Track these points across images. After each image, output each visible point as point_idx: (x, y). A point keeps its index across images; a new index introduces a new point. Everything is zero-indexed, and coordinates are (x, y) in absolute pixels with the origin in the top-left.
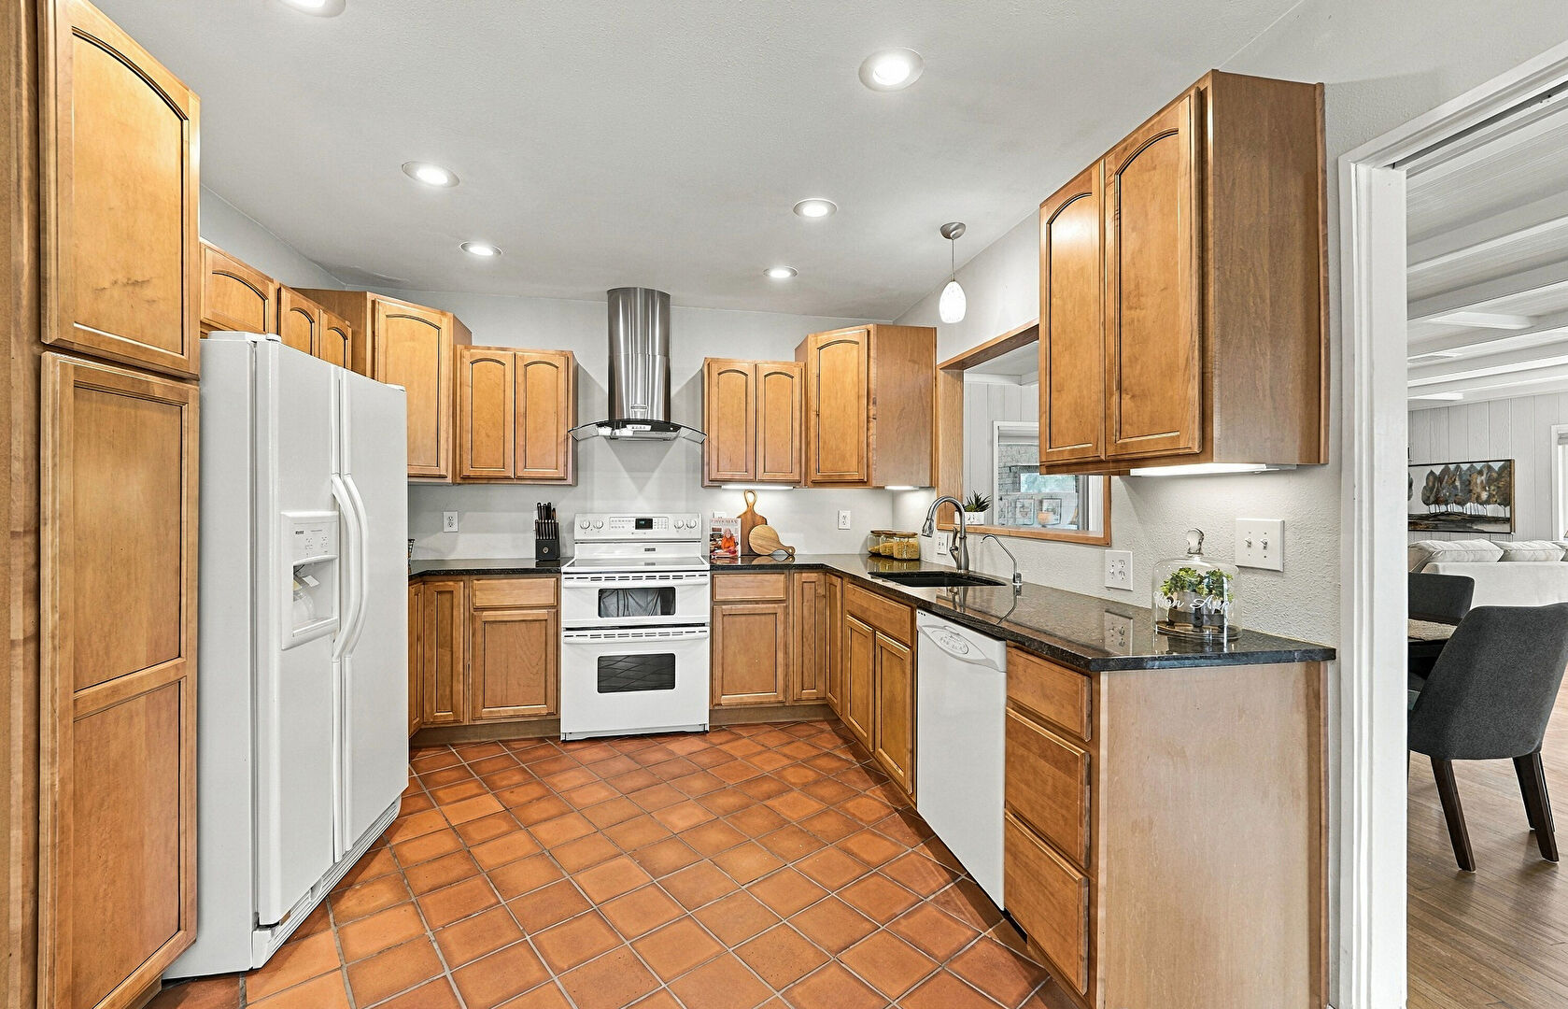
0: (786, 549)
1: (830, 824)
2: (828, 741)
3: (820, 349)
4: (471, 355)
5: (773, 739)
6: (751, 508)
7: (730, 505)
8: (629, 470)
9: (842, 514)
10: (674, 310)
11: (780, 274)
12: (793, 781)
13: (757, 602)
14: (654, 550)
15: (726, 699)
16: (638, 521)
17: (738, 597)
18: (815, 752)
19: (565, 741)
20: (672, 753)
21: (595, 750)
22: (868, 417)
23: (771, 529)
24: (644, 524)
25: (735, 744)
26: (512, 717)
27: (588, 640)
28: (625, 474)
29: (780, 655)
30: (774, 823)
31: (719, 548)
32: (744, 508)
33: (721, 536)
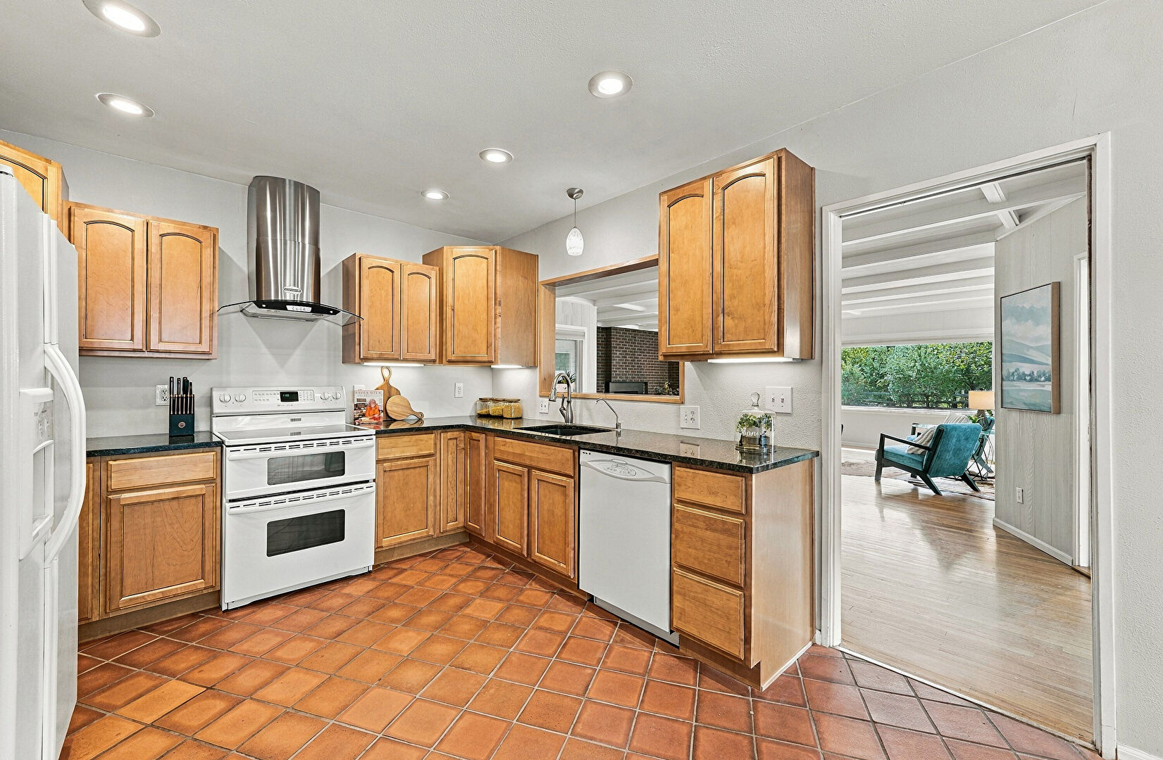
0: (415, 414)
1: (516, 614)
2: (477, 559)
3: (455, 259)
4: (86, 215)
5: (432, 566)
6: (386, 381)
7: (368, 379)
8: (270, 346)
9: (458, 385)
10: (323, 207)
11: (434, 195)
12: (470, 592)
13: (412, 458)
14: (300, 420)
15: (386, 541)
16: (282, 394)
17: (398, 455)
18: (471, 568)
19: (227, 611)
20: (349, 595)
21: (269, 611)
22: (495, 315)
23: (404, 399)
24: (290, 397)
25: (401, 576)
26: (161, 599)
27: (257, 507)
28: (264, 350)
29: (431, 498)
30: (477, 625)
31: (364, 415)
32: (381, 382)
33: (366, 406)
